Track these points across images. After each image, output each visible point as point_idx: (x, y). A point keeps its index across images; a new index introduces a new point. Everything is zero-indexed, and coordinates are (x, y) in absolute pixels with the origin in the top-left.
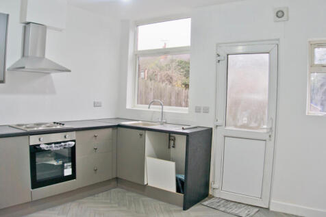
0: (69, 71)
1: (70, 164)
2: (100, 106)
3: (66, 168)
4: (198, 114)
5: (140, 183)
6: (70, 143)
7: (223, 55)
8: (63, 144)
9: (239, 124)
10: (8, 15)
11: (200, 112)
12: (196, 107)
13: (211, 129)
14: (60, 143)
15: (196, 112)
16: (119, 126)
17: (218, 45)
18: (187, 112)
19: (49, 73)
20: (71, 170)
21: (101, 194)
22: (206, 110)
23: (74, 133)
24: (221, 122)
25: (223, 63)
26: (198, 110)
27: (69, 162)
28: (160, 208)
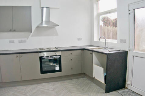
0: (58, 25)
1: (59, 65)
2: (81, 40)
3: (56, 67)
4: (121, 43)
5: (91, 76)
6: (57, 56)
7: (132, 10)
8: (54, 56)
9: (140, 49)
10: (31, 7)
11: (122, 42)
12: (120, 40)
13: (127, 51)
14: (53, 56)
15: (121, 42)
16: (84, 49)
17: (129, 5)
18: (117, 42)
19: (54, 27)
20: (59, 67)
21: (74, 80)
22: (125, 42)
23: (60, 52)
24: (131, 47)
25: (132, 15)
26: (121, 41)
27: (58, 64)
28: (96, 89)
